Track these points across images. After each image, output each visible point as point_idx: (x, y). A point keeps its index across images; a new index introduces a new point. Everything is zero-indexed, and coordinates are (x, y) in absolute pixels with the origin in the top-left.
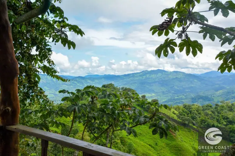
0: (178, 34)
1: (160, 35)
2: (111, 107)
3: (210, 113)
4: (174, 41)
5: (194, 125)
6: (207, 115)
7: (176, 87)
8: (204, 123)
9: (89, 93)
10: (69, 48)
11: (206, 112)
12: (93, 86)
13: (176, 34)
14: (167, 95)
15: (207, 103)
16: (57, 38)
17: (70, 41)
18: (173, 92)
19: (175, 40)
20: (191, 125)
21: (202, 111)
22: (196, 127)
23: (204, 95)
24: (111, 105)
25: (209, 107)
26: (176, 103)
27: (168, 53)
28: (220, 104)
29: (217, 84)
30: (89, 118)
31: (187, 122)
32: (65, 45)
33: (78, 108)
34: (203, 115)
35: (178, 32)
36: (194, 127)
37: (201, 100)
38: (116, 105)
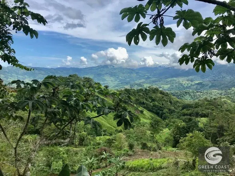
0: (152, 19)
1: (130, 20)
2: (74, 99)
3: (142, 94)
4: (147, 27)
5: (131, 102)
6: (140, 95)
7: (121, 78)
8: (138, 101)
9: (47, 84)
10: (32, 37)
11: (139, 94)
12: (55, 76)
13: (151, 18)
14: (114, 83)
15: (140, 88)
16: (18, 27)
17: (32, 29)
18: (118, 80)
19: (148, 25)
20: (129, 102)
21: (137, 94)
22: (133, 104)
23: (138, 83)
24: (75, 96)
25: (141, 91)
26: (120, 88)
27: (139, 41)
28: (148, 88)
29: (147, 76)
30: (48, 113)
31: (127, 101)
32: (27, 34)
33: (33, 103)
34: (137, 96)
35: (153, 16)
36: (132, 104)
37: (136, 86)
38: (80, 96)
